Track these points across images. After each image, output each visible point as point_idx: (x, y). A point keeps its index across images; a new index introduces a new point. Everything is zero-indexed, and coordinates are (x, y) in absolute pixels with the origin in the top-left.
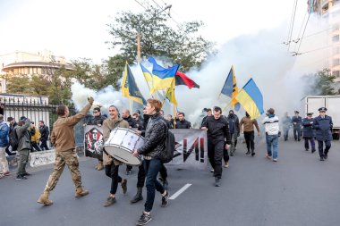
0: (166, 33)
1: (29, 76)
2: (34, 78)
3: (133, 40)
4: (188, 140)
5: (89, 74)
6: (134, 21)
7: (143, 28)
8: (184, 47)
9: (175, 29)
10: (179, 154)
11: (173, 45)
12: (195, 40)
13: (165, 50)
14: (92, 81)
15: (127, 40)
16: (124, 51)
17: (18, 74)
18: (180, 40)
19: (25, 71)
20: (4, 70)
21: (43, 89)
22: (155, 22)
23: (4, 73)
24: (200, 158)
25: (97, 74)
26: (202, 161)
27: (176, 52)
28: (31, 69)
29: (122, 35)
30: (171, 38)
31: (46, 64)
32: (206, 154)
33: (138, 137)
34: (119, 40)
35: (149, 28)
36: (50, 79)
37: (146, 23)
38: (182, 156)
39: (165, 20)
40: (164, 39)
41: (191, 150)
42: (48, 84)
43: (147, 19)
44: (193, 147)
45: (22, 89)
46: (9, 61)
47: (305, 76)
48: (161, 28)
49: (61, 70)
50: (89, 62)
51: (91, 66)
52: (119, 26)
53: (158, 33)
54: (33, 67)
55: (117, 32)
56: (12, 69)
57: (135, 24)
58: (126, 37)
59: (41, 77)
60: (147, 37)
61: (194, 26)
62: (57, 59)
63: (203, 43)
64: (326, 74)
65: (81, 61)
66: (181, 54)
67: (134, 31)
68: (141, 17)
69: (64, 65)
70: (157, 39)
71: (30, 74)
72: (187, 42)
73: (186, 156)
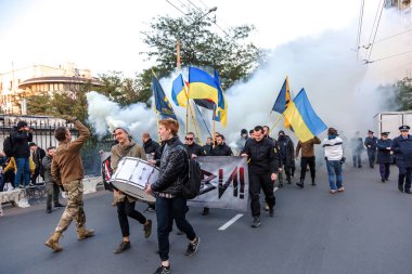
0: (210, 40)
1: (50, 94)
2: (57, 96)
3: (172, 49)
4: (225, 169)
5: (119, 90)
6: (173, 27)
7: (184, 35)
8: (232, 57)
9: (222, 36)
10: (214, 188)
11: (219, 54)
12: (245, 48)
13: (210, 60)
14: (123, 98)
15: (164, 50)
16: (161, 63)
17: (37, 91)
18: (227, 48)
19: (45, 88)
20: (20, 87)
21: (67, 109)
22: (198, 28)
23: (21, 91)
24: (239, 193)
25: (128, 89)
26: (242, 197)
27: (222, 63)
28: (51, 86)
29: (158, 44)
30: (217, 45)
31: (69, 78)
32: (246, 187)
33: (152, 168)
34: (156, 49)
35: (190, 35)
36: (74, 97)
37: (187, 29)
38: (217, 191)
39: (209, 25)
40: (209, 47)
41: (228, 183)
42: (73, 103)
43: (188, 24)
44: (230, 179)
45: (43, 110)
46: (26, 76)
47: (381, 88)
48: (205, 34)
49: (88, 85)
50: (119, 76)
51: (122, 81)
52: (155, 33)
53: (201, 41)
54: (54, 83)
55: (153, 40)
56: (30, 86)
57: (173, 31)
58: (163, 46)
59: (65, 95)
60: (188, 45)
61: (243, 31)
62: (81, 73)
63: (255, 51)
64: (407, 84)
65: (110, 75)
66: (229, 65)
67: (173, 38)
68: (181, 21)
69: (90, 80)
70: (200, 47)
71: (51, 91)
72: (235, 51)
73: (222, 190)
